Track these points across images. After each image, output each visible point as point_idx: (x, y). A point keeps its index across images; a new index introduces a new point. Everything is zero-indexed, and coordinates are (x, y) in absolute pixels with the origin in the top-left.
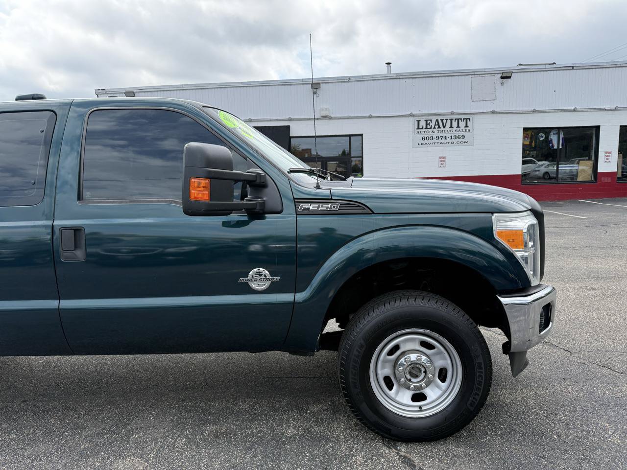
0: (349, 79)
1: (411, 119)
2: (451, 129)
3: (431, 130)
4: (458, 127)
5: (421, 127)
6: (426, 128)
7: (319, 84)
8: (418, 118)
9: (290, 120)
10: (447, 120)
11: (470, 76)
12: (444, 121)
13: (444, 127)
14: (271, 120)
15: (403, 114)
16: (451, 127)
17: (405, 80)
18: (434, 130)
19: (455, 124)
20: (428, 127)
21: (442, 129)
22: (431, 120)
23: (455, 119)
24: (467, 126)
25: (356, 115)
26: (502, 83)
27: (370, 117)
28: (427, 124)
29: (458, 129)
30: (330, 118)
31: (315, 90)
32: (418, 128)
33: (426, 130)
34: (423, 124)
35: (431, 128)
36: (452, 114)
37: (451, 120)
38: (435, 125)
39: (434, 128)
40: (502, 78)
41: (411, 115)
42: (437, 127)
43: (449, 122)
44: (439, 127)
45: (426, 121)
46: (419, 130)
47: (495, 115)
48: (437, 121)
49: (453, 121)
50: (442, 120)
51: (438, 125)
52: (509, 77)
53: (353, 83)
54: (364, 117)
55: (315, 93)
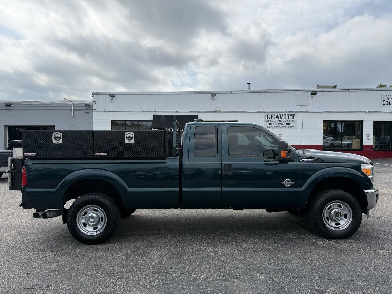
0: (231, 92)
1: (264, 114)
2: (285, 120)
3: (274, 120)
4: (289, 119)
5: (269, 118)
6: (272, 119)
7: (215, 94)
8: (267, 114)
9: (199, 112)
10: (283, 115)
11: (295, 93)
12: (281, 116)
13: (281, 119)
14: (188, 112)
15: (260, 111)
16: (285, 119)
17: (260, 94)
18: (276, 120)
19: (287, 117)
20: (273, 118)
21: (280, 120)
22: (274, 115)
23: (287, 115)
24: (293, 119)
25: (234, 111)
26: (312, 97)
27: (242, 112)
28: (272, 117)
29: (289, 120)
30: (220, 112)
31: (212, 97)
32: (267, 119)
33: (272, 120)
34: (270, 116)
35: (274, 119)
36: (285, 112)
37: (285, 115)
38: (276, 117)
39: (276, 119)
40: (312, 94)
41: (264, 112)
42: (277, 118)
43: (284, 116)
44: (279, 119)
45: (272, 115)
46: (268, 120)
47: (308, 113)
48: (277, 115)
49: (286, 116)
50: (280, 115)
51: (278, 117)
52: (316, 94)
53: (233, 94)
54: (239, 112)
55: (213, 99)
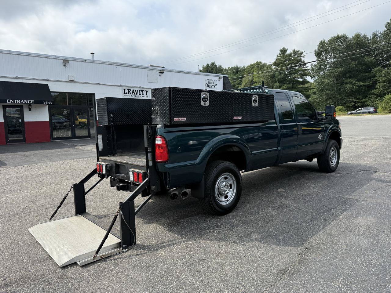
0: (86, 60)
1: (120, 88)
2: (140, 95)
3: (131, 95)
4: (143, 94)
5: (126, 93)
6: (128, 94)
7: (69, 61)
8: (124, 88)
9: (48, 80)
10: (138, 90)
11: (146, 70)
12: (137, 91)
13: (137, 94)
15: (117, 84)
16: (140, 94)
17: (116, 66)
18: (132, 95)
19: (141, 93)
20: (129, 93)
21: (136, 95)
22: (130, 90)
23: (142, 91)
24: (146, 95)
25: (91, 82)
26: (160, 75)
27: (99, 84)
28: (128, 92)
29: (143, 96)
30: (75, 82)
31: (65, 64)
32: (125, 93)
33: (129, 95)
34: (127, 91)
35: (131, 94)
36: (140, 87)
37: (140, 91)
38: (133, 92)
39: (132, 94)
40: (160, 73)
41: (121, 86)
42: (133, 93)
43: (139, 91)
44: (134, 94)
45: (128, 90)
46: (125, 94)
48: (133, 90)
49: (141, 91)
50: (136, 90)
51: (134, 92)
52: (163, 73)
53: (88, 63)
54: (96, 84)
55: (64, 66)
